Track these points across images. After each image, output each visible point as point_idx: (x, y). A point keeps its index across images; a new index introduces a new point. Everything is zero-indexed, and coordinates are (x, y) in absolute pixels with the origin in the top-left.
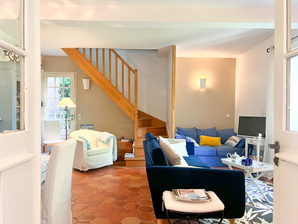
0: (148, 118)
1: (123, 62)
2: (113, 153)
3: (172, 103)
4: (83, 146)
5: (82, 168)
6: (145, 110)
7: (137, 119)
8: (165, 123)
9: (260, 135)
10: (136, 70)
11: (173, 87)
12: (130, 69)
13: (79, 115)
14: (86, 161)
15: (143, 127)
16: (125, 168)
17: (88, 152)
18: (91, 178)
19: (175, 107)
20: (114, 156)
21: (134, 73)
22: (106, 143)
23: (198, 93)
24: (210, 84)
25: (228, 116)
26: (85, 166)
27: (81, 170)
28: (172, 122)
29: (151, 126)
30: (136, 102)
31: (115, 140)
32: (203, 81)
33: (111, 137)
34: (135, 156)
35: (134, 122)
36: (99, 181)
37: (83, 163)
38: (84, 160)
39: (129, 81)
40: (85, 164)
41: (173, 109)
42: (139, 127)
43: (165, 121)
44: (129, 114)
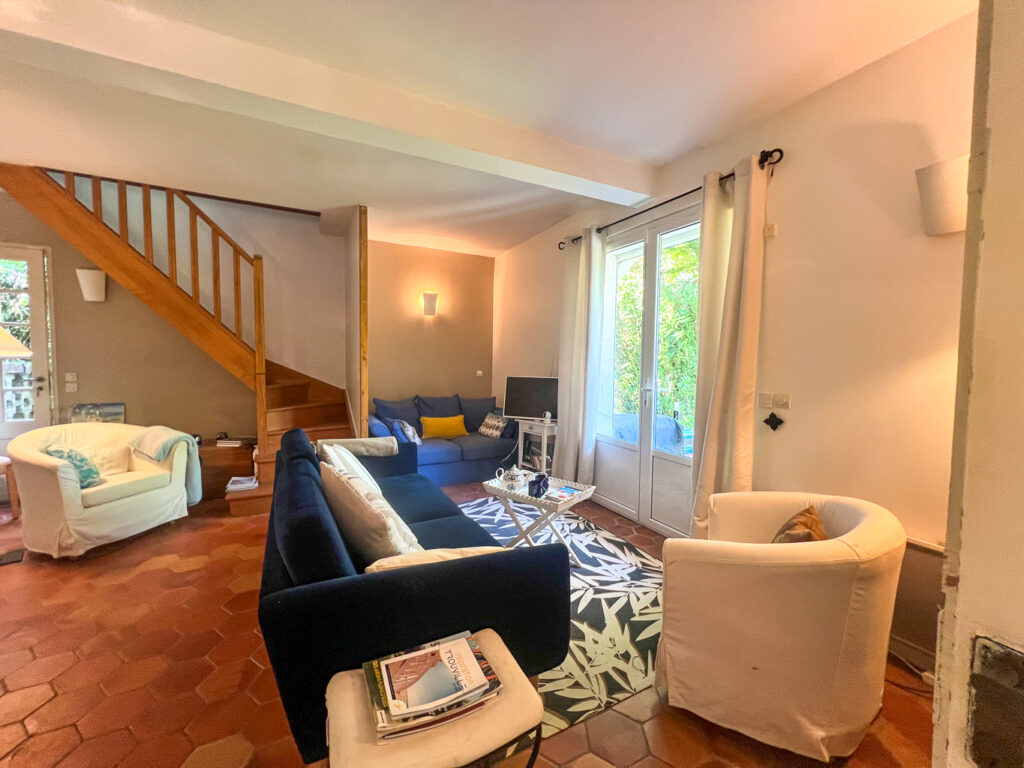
0: (299, 382)
1: (217, 232)
2: (186, 485)
3: (361, 345)
4: (60, 480)
5: (61, 548)
6: (289, 362)
7: (264, 387)
8: (343, 391)
9: (548, 414)
10: (258, 258)
11: (363, 308)
12: (238, 252)
13: (69, 377)
14: (77, 525)
15: (283, 404)
16: (228, 521)
17: (83, 498)
18: (94, 582)
19: (367, 356)
20: (191, 494)
21: (252, 265)
22: (159, 461)
23: (419, 324)
24: (443, 306)
25: (480, 373)
26: (71, 541)
27: (55, 556)
28: (362, 393)
29: (305, 401)
30: (260, 340)
31: (191, 448)
32: (431, 299)
33: (177, 441)
34: (260, 483)
35: (254, 394)
36: (123, 587)
37: (65, 533)
38: (68, 523)
39: (237, 283)
40: (71, 536)
41: (364, 363)
42: (272, 405)
43: (344, 388)
44: (238, 374)
